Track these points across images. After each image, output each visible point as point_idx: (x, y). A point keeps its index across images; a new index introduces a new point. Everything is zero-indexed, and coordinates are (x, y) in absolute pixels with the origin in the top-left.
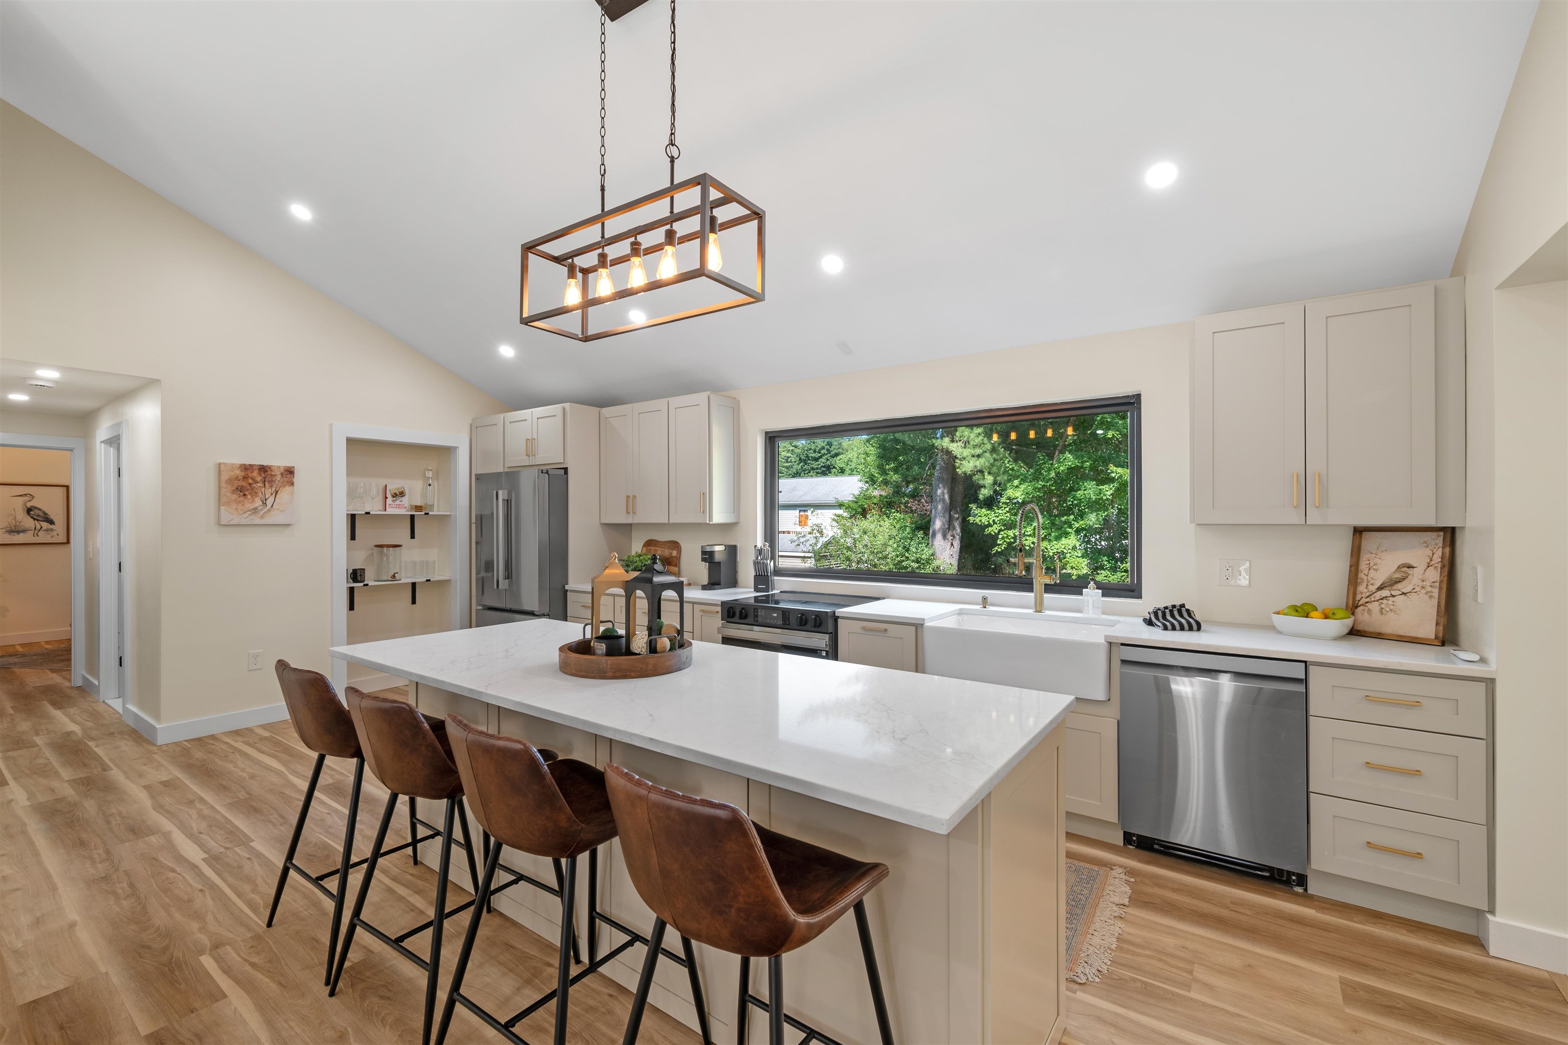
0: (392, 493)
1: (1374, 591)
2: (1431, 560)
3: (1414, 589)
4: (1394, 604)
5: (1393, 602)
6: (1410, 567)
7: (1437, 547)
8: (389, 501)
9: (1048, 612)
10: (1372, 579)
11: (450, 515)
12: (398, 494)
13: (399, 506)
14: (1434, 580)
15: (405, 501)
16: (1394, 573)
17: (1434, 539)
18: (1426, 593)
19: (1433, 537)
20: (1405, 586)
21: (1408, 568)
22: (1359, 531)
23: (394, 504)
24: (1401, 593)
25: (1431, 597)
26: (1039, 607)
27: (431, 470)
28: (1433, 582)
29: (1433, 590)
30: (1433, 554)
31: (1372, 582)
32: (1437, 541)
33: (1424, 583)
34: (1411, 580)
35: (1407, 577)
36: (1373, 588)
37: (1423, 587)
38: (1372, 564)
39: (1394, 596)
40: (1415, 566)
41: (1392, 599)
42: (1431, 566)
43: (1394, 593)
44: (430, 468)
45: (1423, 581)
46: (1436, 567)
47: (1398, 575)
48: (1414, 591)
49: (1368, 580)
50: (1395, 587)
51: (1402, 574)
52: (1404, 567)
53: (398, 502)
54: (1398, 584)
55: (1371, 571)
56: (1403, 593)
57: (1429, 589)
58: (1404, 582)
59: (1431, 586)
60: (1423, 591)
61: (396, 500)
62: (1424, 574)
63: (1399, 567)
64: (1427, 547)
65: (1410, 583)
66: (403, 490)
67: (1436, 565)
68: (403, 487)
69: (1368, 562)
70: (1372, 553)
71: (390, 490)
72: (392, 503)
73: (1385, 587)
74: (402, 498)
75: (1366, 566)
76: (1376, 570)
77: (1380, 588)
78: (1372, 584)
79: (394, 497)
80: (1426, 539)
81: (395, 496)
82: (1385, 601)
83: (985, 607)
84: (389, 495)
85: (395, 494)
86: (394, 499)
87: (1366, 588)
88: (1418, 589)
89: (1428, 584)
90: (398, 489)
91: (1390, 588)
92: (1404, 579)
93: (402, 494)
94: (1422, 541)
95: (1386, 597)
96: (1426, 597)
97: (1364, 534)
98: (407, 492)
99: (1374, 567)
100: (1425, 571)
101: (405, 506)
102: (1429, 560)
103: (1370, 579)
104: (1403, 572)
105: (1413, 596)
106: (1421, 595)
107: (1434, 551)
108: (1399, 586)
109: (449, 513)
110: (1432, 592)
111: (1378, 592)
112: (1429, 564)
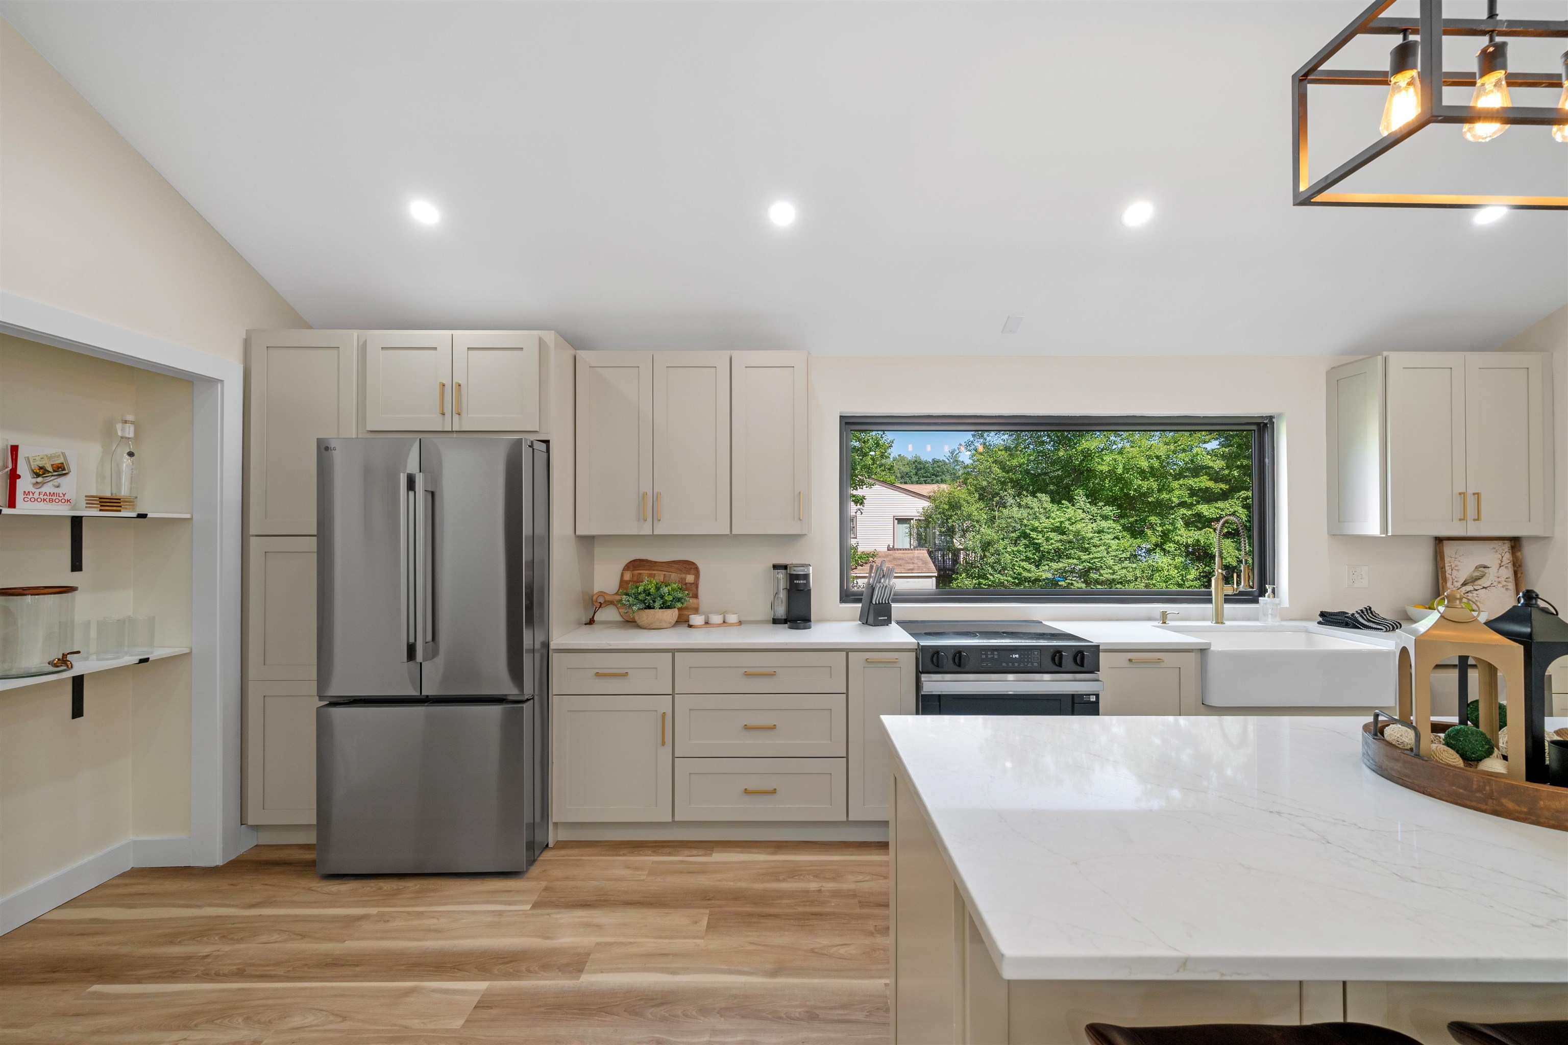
0: (34, 465)
1: (1459, 587)
2: (1502, 562)
3: (1492, 584)
4: (1478, 595)
5: (1477, 594)
6: (1485, 567)
7: (1504, 552)
8: (25, 484)
9: (1227, 623)
10: (1456, 577)
11: (191, 519)
12: (50, 469)
13: (51, 498)
14: (1507, 576)
15: (68, 485)
16: (1474, 572)
17: (1501, 546)
18: (1503, 586)
19: (1500, 544)
20: (1485, 582)
21: (1484, 568)
22: (1439, 541)
23: (37, 491)
24: (1482, 587)
25: (1507, 589)
26: (1219, 619)
27: (132, 423)
28: (1507, 578)
29: (1508, 584)
30: (1502, 557)
31: (1456, 580)
32: (1504, 548)
33: (1500, 579)
34: (1489, 577)
35: (1485, 575)
36: (1459, 585)
37: (1499, 582)
38: (1453, 566)
39: (1477, 590)
40: (1489, 566)
41: (1475, 592)
42: (1503, 566)
43: (1476, 588)
44: (130, 418)
45: (1498, 578)
46: (1506, 567)
47: (1477, 574)
48: (1493, 585)
49: (1452, 578)
50: (1476, 583)
51: (1480, 573)
52: (1481, 567)
53: (48, 488)
54: (1479, 581)
55: (1454, 571)
56: (1484, 588)
57: (1504, 583)
58: (1483, 579)
59: (1505, 581)
60: (1500, 585)
61: (44, 483)
62: (1498, 572)
63: (1476, 568)
64: (1497, 552)
65: (1488, 580)
66: (61, 460)
67: (1507, 565)
68: (63, 454)
69: (1450, 564)
70: (1452, 558)
71: (27, 459)
72: (33, 490)
73: (1468, 583)
74: (60, 480)
75: (1448, 568)
76: (1458, 570)
77: (1464, 584)
78: (1456, 582)
79: (38, 475)
80: (1494, 546)
81: (40, 473)
82: (1470, 594)
83: (1165, 623)
84: (23, 469)
85: (41, 468)
86: (40, 479)
87: (1452, 585)
88: (1495, 584)
89: (1503, 579)
90: (50, 458)
91: (1472, 584)
92: (1482, 577)
93: (60, 470)
94: (1491, 547)
95: (1470, 591)
96: (1503, 590)
97: (1445, 543)
98: (73, 465)
99: (1456, 568)
100: (1498, 570)
101: (66, 497)
102: (1500, 562)
103: (1454, 578)
104: (1480, 571)
105: (1492, 589)
106: (1499, 588)
107: (1503, 555)
108: (1479, 582)
109: (188, 516)
110: (1507, 586)
111: (1463, 587)
112: (1500, 564)
